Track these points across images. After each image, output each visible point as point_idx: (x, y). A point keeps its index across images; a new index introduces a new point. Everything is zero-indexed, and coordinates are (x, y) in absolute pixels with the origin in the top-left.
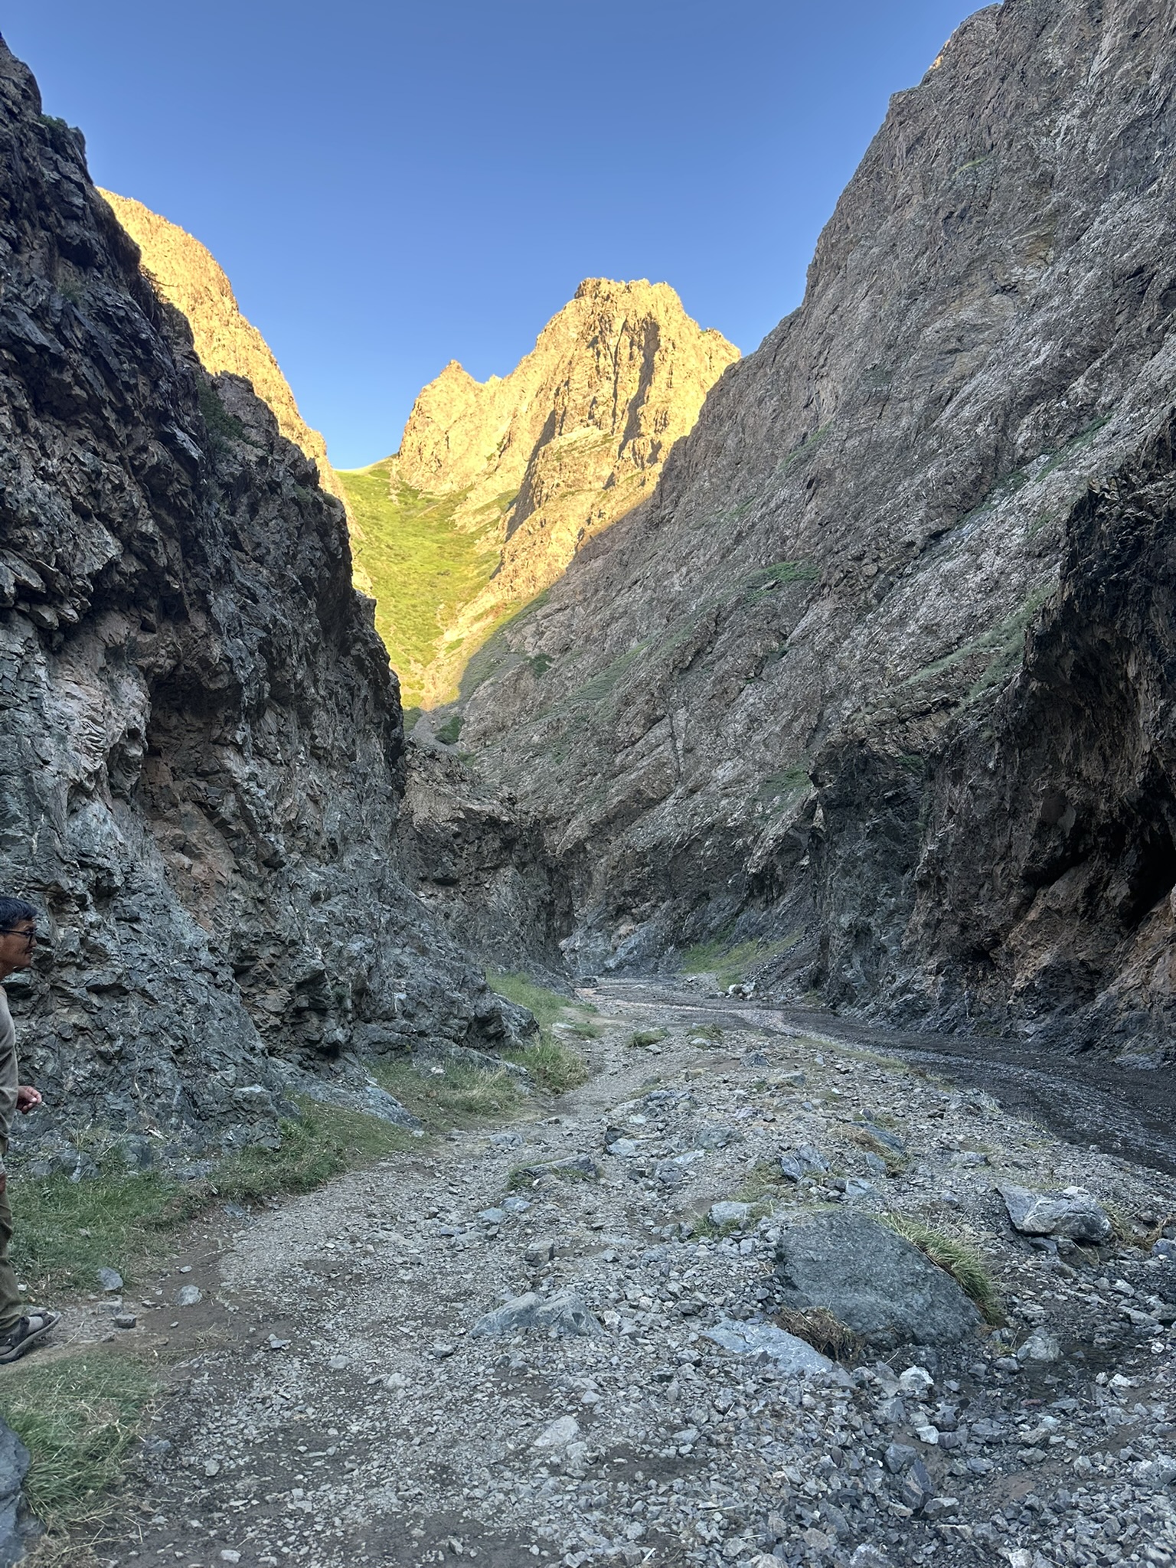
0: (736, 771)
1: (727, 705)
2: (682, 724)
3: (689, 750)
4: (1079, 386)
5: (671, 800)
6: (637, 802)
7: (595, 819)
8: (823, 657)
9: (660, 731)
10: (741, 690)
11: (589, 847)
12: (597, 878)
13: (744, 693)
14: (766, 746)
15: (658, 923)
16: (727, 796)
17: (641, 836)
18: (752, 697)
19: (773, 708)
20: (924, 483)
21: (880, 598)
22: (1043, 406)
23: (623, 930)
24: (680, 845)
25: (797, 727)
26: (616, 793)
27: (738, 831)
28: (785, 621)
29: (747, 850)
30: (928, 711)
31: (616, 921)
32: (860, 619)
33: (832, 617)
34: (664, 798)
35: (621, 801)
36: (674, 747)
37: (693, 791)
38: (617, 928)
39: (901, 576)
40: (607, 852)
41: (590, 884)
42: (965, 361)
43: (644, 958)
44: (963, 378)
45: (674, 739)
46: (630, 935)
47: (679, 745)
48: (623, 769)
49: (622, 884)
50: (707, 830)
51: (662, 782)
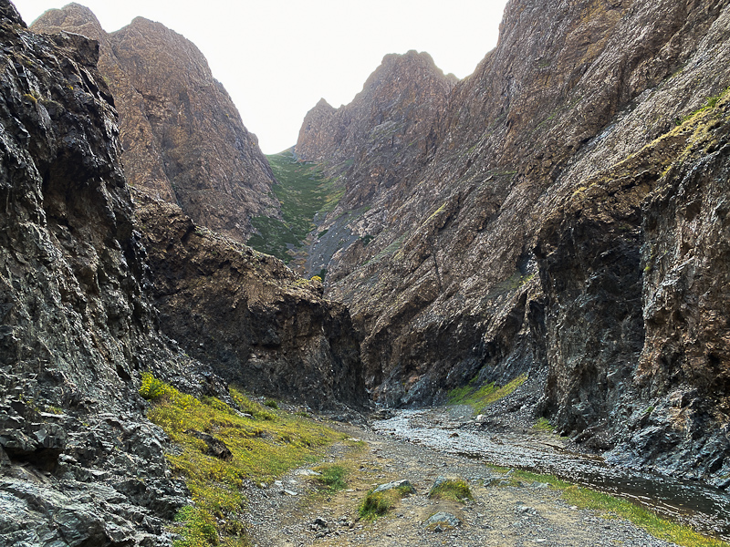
0: (475, 283)
1: (467, 246)
2: (441, 258)
3: (445, 273)
4: (667, 48)
5: (436, 302)
6: (417, 304)
7: (392, 315)
8: (523, 215)
9: (428, 263)
10: (475, 237)
11: (389, 331)
12: (395, 350)
13: (477, 238)
14: (492, 268)
15: (433, 375)
16: (470, 297)
17: (420, 324)
18: (483, 240)
19: (495, 245)
20: (576, 113)
21: (554, 179)
22: (645, 62)
23: (411, 380)
24: (443, 327)
25: (510, 256)
26: (403, 300)
27: (478, 317)
28: (498, 197)
29: (483, 329)
30: (633, 184)
31: (407, 374)
32: (543, 192)
33: (526, 192)
34: (432, 301)
35: (408, 304)
36: (437, 272)
37: (449, 296)
38: (408, 379)
39: (566, 165)
40: (400, 334)
41: (391, 353)
42: (592, 49)
43: (424, 397)
44: (592, 58)
45: (437, 267)
46: (416, 382)
47: (440, 270)
48: (408, 285)
49: (410, 353)
50: (459, 318)
51: (431, 291)
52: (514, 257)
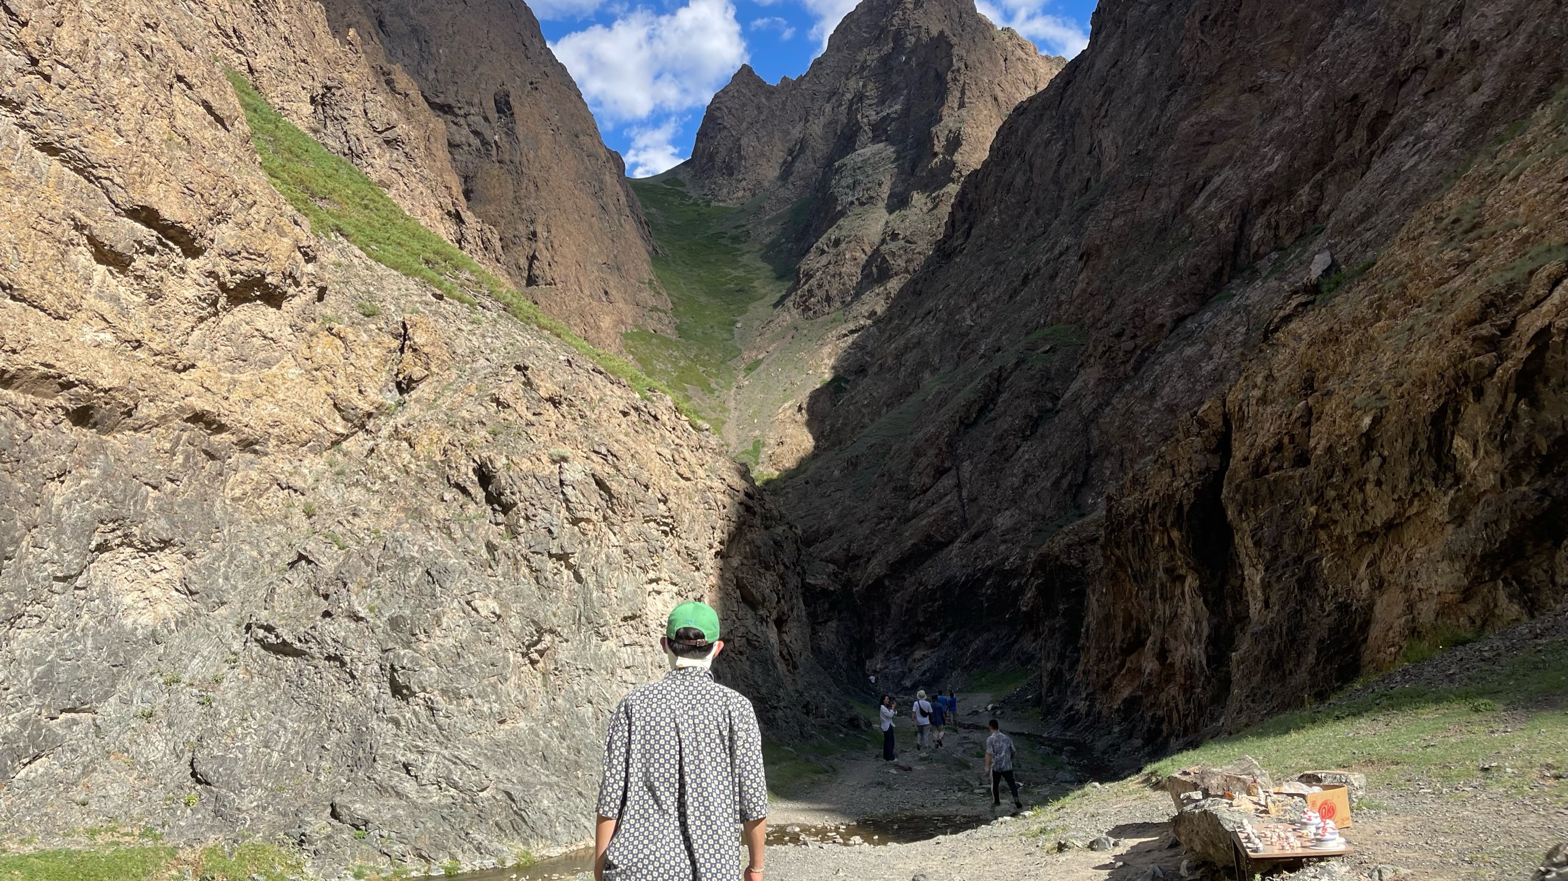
0: (1013, 520)
1: (1007, 460)
2: (967, 475)
3: (973, 500)
4: (1304, 193)
5: (957, 544)
6: (928, 545)
7: (891, 559)
8: (1089, 421)
9: (947, 481)
10: (1018, 447)
11: (887, 583)
12: (894, 610)
13: (1021, 450)
14: (1039, 499)
15: (948, 650)
16: (1005, 542)
17: (931, 575)
18: (1028, 453)
19: (1044, 465)
20: (1175, 270)
21: (1136, 369)
22: (1275, 209)
23: (918, 654)
24: (965, 583)
25: (1065, 483)
26: (910, 537)
27: (1014, 573)
28: (1057, 384)
29: (1020, 591)
31: (911, 647)
32: (1119, 389)
33: (1097, 386)
34: (951, 542)
35: (914, 545)
36: (960, 496)
37: (975, 537)
38: (912, 653)
39: (1154, 354)
40: (902, 588)
41: (888, 615)
42: (1216, 152)
44: (1214, 168)
45: (960, 489)
46: (924, 659)
47: (965, 494)
48: (916, 514)
49: (916, 616)
50: (988, 572)
51: (950, 528)
52: (1070, 485)
